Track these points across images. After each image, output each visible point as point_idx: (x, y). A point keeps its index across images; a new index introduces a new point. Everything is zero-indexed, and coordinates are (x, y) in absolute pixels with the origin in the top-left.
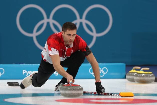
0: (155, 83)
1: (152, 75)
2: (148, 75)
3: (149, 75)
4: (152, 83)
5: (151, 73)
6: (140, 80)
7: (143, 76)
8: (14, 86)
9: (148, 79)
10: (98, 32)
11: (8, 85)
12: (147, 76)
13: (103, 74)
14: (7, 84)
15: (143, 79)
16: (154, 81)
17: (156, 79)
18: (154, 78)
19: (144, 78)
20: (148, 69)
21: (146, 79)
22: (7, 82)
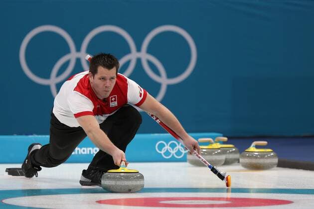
0: (278, 168)
1: (272, 154)
2: (265, 155)
3: (267, 155)
4: (273, 169)
5: (270, 150)
6: (249, 164)
7: (256, 157)
8: (19, 176)
9: (265, 162)
10: (170, 76)
11: (7, 173)
12: (262, 156)
13: (182, 153)
14: (6, 171)
15: (256, 162)
16: (276, 166)
17: (279, 161)
18: (276, 160)
19: (258, 160)
20: (265, 143)
21: (261, 161)
22: (5, 169)
